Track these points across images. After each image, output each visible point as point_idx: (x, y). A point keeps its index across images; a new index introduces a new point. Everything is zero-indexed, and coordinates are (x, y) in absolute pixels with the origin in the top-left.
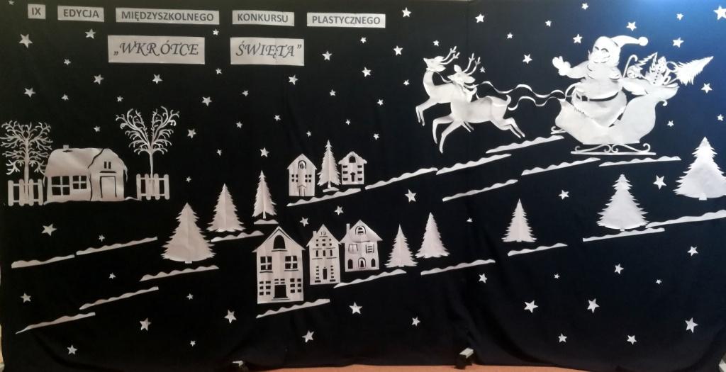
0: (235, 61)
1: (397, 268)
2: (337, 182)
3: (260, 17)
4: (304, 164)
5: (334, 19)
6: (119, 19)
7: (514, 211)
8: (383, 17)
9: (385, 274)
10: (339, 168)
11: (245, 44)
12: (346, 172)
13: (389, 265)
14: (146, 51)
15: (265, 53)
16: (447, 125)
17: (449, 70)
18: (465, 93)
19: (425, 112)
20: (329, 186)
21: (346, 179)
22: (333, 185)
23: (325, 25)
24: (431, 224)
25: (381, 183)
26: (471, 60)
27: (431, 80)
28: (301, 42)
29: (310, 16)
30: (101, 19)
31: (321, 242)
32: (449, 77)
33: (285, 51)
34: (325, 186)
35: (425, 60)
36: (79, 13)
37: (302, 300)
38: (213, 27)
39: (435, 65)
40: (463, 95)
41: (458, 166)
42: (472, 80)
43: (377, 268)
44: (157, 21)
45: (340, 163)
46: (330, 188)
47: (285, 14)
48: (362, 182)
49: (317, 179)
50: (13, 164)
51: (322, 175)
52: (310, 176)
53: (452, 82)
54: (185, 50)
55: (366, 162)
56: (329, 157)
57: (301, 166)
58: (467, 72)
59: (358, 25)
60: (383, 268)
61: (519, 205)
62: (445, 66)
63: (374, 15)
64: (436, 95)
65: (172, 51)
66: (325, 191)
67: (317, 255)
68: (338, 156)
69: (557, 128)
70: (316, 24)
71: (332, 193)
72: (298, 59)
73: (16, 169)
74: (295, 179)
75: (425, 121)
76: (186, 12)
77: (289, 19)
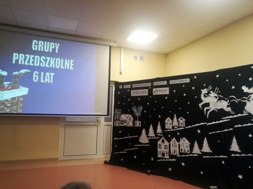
0: (154, 94)
1: (195, 154)
2: (178, 126)
3: (159, 83)
4: (169, 120)
5: (176, 81)
6: (133, 87)
7: (233, 140)
8: (189, 79)
9: (191, 155)
10: (178, 121)
11: (156, 90)
12: (180, 123)
13: (193, 152)
14: (137, 93)
15: (160, 92)
16: (209, 109)
17: (209, 93)
18: (214, 99)
19: (202, 105)
20: (176, 126)
21: (180, 125)
22: (177, 126)
23: (174, 83)
24: (205, 141)
25: (190, 127)
26: (216, 89)
27: (203, 96)
28: (168, 88)
29: (170, 81)
30: (130, 87)
31: (174, 143)
32: (209, 95)
33: (165, 91)
34: (174, 126)
35: (201, 90)
36: (127, 86)
37: (169, 158)
38: (150, 87)
39: (204, 91)
40: (214, 100)
41: (213, 123)
42: (216, 95)
43: (189, 152)
44: (139, 86)
45: (178, 120)
46: (176, 127)
47: (164, 82)
48: (184, 126)
49: (172, 124)
50: (116, 117)
51: (174, 123)
52: (170, 123)
53: (210, 96)
54: (144, 92)
55: (185, 120)
56: (175, 118)
57: (168, 120)
58: (215, 93)
59: (182, 82)
60: (191, 153)
61: (234, 138)
62: (207, 91)
63: (186, 79)
64: (205, 100)
65: (142, 93)
66: (174, 128)
67: (173, 146)
68: (178, 118)
69: (246, 111)
70: (172, 83)
71: (176, 128)
72: (167, 93)
73: (116, 118)
74: (167, 124)
75: (202, 108)
76: (144, 84)
77: (165, 83)
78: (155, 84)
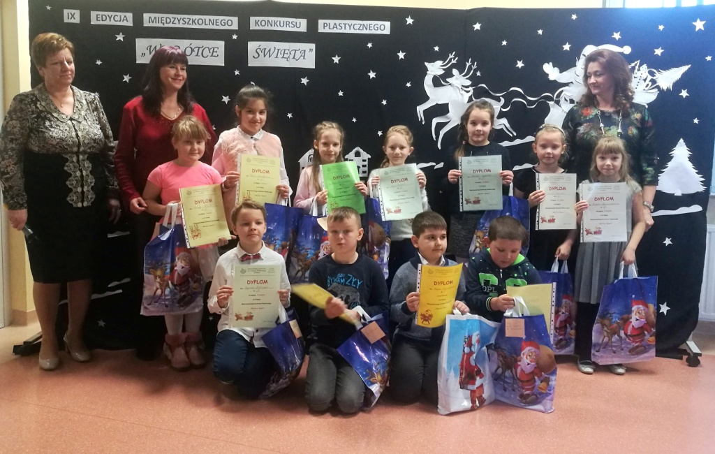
0: (252, 63)
3: (275, 23)
6: (146, 24)
8: (388, 24)
11: (262, 47)
15: (280, 56)
16: (445, 124)
17: (448, 73)
18: (462, 94)
19: (425, 111)
23: (335, 31)
26: (468, 64)
27: (431, 83)
28: (313, 46)
29: (321, 22)
30: (130, 24)
32: (448, 80)
33: (298, 54)
35: (426, 64)
36: (110, 18)
38: (233, 32)
39: (435, 68)
40: (460, 96)
42: (469, 83)
44: (181, 26)
47: (299, 20)
53: (450, 84)
54: (206, 52)
55: (370, 157)
59: (365, 32)
62: (444, 69)
63: (380, 23)
64: (436, 96)
65: (195, 53)
70: (327, 30)
72: (309, 62)
75: (425, 120)
76: (207, 18)
77: (301, 25)
78: (256, 23)
